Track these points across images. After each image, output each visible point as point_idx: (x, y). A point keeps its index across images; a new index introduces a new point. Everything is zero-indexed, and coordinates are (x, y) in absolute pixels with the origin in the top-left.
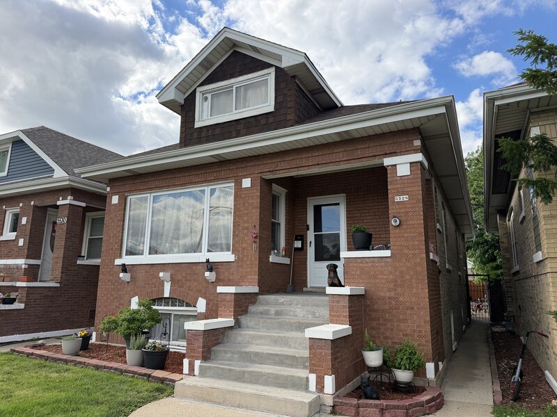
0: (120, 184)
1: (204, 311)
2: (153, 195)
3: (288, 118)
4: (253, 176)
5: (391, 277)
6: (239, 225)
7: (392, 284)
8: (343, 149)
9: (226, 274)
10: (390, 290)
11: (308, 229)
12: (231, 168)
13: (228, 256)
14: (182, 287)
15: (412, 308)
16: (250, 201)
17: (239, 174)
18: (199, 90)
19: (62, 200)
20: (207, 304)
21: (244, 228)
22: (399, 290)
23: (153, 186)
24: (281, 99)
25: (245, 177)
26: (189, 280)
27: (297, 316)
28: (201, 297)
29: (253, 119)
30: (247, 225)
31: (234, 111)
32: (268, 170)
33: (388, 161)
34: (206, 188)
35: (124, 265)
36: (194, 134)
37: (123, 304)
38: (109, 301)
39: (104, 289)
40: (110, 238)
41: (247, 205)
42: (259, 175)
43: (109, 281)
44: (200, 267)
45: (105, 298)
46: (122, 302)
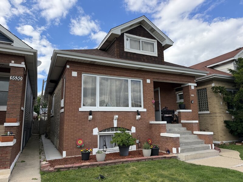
1: (135, 132)
4: (151, 79)
13: (143, 109)
14: (123, 122)
17: (145, 77)
18: (125, 34)
20: (136, 129)
25: (148, 79)
28: (133, 126)
30: (149, 98)
31: (141, 50)
32: (156, 78)
36: (124, 54)
37: (87, 133)
38: (75, 132)
39: (70, 125)
40: (72, 95)
41: (149, 90)
42: (153, 79)
43: (74, 120)
44: (131, 113)
45: (72, 130)
46: (86, 131)
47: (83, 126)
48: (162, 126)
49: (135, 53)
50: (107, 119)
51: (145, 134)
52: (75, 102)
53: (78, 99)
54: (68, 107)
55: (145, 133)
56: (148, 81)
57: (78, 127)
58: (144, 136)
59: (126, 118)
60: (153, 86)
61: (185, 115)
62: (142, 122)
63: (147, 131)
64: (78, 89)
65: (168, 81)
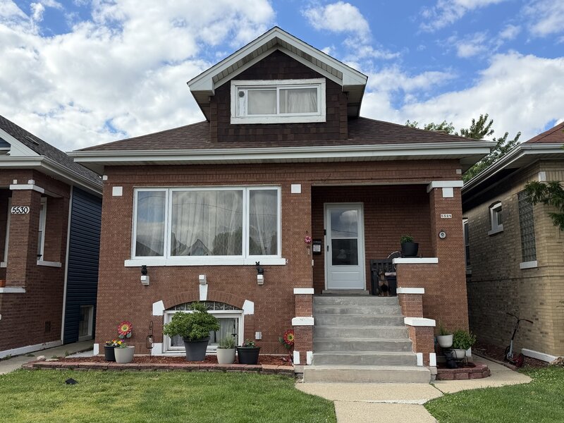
0: (125, 173)
1: (253, 313)
2: (171, 190)
3: (341, 132)
4: (303, 182)
5: (438, 279)
6: (289, 230)
7: (439, 285)
8: (396, 169)
9: (276, 277)
10: (437, 290)
11: (325, 234)
12: (277, 172)
13: (277, 260)
14: (224, 290)
15: (455, 304)
16: (301, 207)
17: (288, 179)
18: (234, 83)
19: (18, 183)
20: (255, 306)
21: (295, 233)
22: (444, 290)
23: (176, 181)
24: (332, 111)
25: (295, 182)
26: (230, 283)
27: (362, 313)
28: (248, 299)
29: (301, 126)
30: (298, 230)
31: (279, 114)
32: (319, 179)
33: (435, 184)
34: (244, 189)
35: (144, 267)
36: (230, 130)
37: (140, 310)
38: (117, 308)
39: (107, 295)
40: (113, 235)
41: (297, 210)
42: (310, 182)
43: (115, 285)
44: (244, 270)
45: (111, 304)
46: (139, 307)
47: (132, 298)
48: (301, 301)
49: (261, 124)
50: (184, 284)
51: (279, 320)
52: (117, 249)
53: (123, 242)
54: (105, 259)
55: (280, 317)
56: (296, 189)
57: (122, 298)
58: (277, 323)
59: (230, 280)
60: (310, 201)
61: (414, 272)
62: (274, 289)
63: (285, 313)
64: (124, 222)
65: (361, 181)
